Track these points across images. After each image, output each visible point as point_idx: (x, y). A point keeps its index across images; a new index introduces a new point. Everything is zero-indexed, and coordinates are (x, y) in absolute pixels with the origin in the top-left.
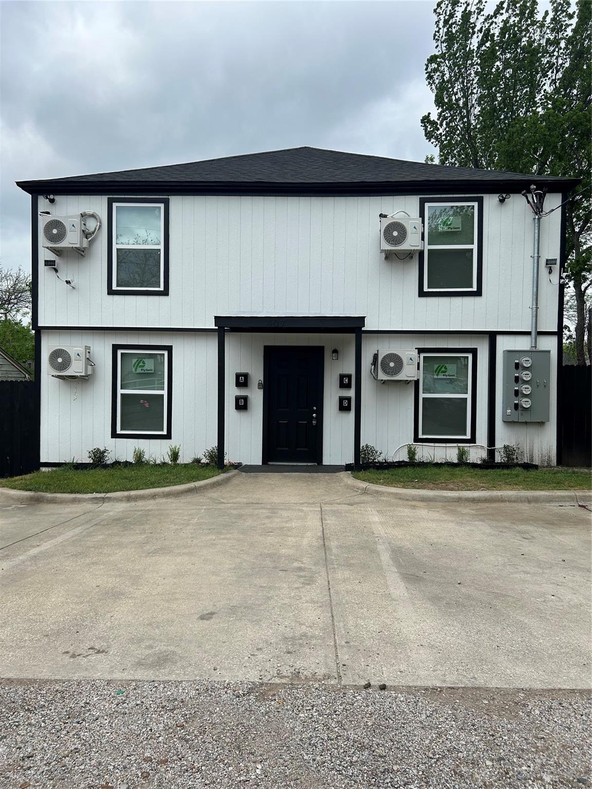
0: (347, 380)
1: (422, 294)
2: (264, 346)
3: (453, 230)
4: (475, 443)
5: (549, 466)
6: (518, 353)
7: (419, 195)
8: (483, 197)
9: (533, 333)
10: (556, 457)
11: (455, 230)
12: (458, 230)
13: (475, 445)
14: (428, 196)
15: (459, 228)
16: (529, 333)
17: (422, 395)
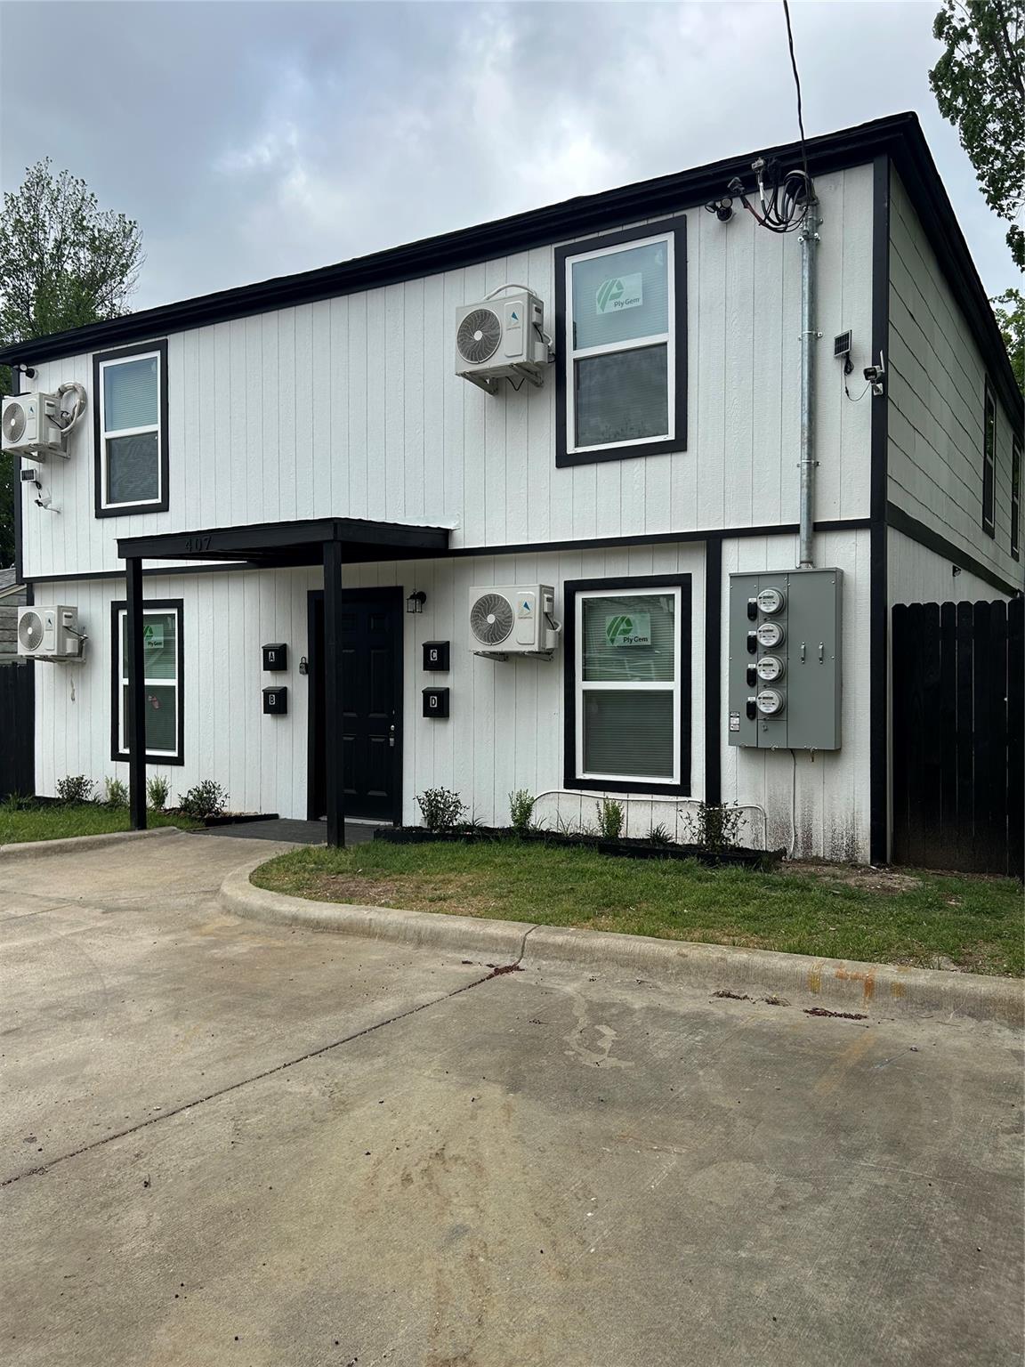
0: (435, 655)
1: (564, 460)
2: (308, 592)
3: (625, 306)
4: (689, 795)
5: (852, 864)
6: (756, 579)
7: (551, 244)
8: (685, 216)
9: (803, 531)
10: (868, 841)
11: (630, 306)
12: (634, 305)
13: (690, 799)
14: (572, 241)
15: (637, 300)
16: (792, 530)
17: (581, 686)
